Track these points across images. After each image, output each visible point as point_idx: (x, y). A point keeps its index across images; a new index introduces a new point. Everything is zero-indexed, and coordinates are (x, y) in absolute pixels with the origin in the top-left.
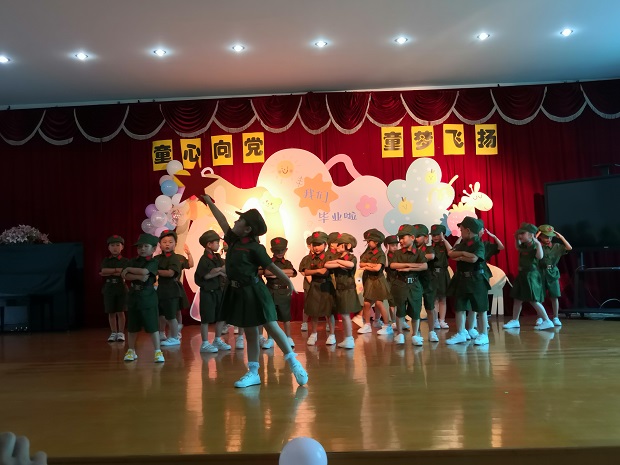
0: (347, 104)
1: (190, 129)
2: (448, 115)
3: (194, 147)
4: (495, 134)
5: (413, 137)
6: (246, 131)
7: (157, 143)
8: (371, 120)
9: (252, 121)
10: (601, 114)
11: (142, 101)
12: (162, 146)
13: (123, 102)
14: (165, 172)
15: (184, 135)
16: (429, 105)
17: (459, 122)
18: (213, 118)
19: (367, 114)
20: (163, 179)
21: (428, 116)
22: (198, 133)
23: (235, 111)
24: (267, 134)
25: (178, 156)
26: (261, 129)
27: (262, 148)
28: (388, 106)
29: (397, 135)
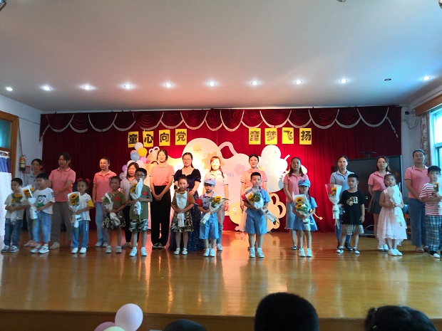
0: (231, 115)
1: (148, 126)
2: (285, 122)
3: (150, 135)
4: (311, 134)
5: (266, 134)
6: (178, 128)
7: (131, 133)
8: (244, 124)
9: (181, 123)
10: (369, 125)
11: (125, 111)
12: (133, 135)
13: (114, 111)
14: (134, 149)
15: (144, 129)
16: (275, 117)
17: (291, 126)
18: (160, 121)
19: (241, 121)
20: (133, 152)
21: (274, 123)
22: (152, 128)
23: (172, 117)
24: (188, 130)
25: (141, 141)
26: (185, 127)
27: (185, 137)
28: (253, 117)
29: (257, 133)
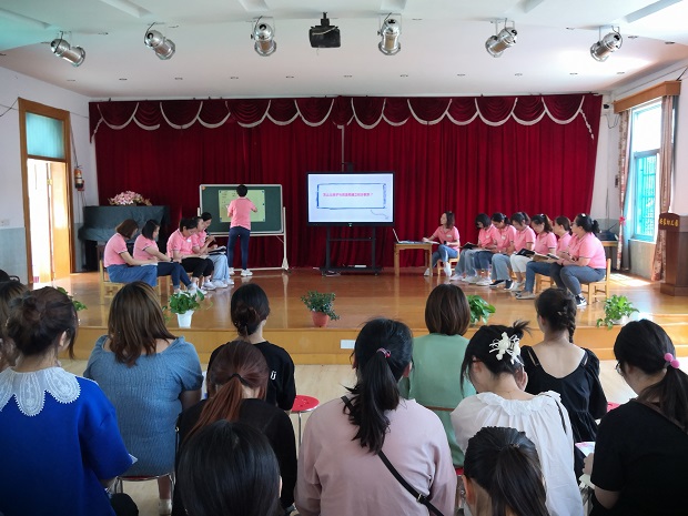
0: (367, 106)
1: (248, 121)
8: (386, 119)
11: (212, 98)
13: (197, 98)
15: (244, 126)
18: (266, 114)
22: (254, 124)
28: (397, 108)
